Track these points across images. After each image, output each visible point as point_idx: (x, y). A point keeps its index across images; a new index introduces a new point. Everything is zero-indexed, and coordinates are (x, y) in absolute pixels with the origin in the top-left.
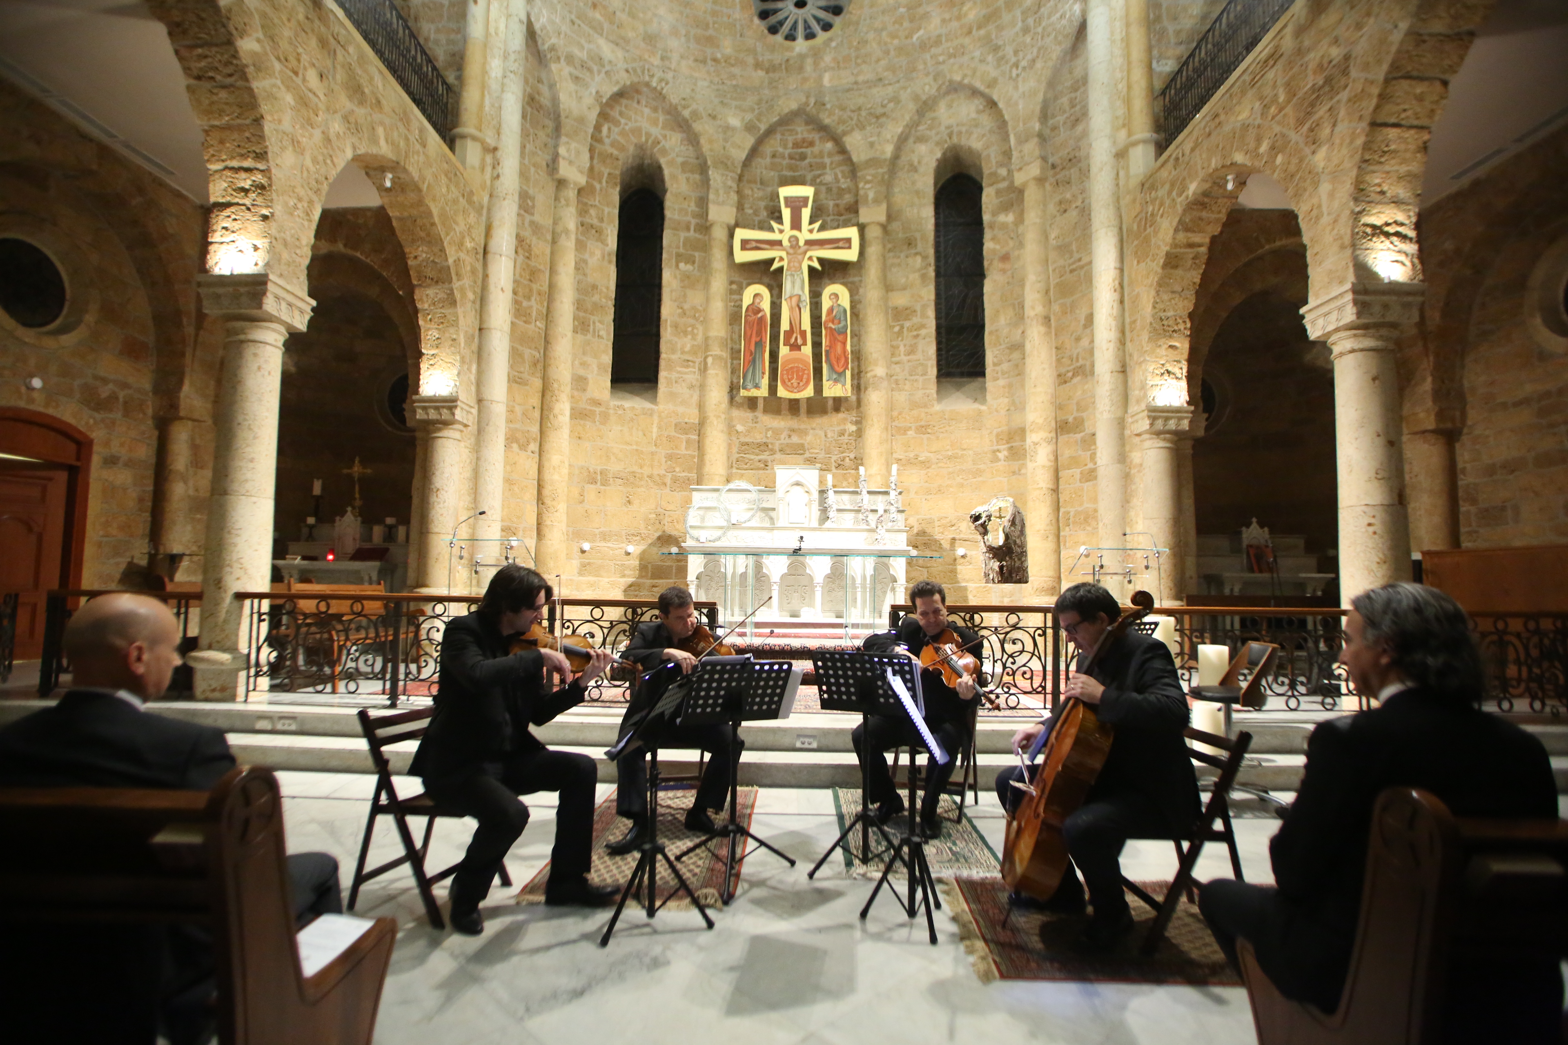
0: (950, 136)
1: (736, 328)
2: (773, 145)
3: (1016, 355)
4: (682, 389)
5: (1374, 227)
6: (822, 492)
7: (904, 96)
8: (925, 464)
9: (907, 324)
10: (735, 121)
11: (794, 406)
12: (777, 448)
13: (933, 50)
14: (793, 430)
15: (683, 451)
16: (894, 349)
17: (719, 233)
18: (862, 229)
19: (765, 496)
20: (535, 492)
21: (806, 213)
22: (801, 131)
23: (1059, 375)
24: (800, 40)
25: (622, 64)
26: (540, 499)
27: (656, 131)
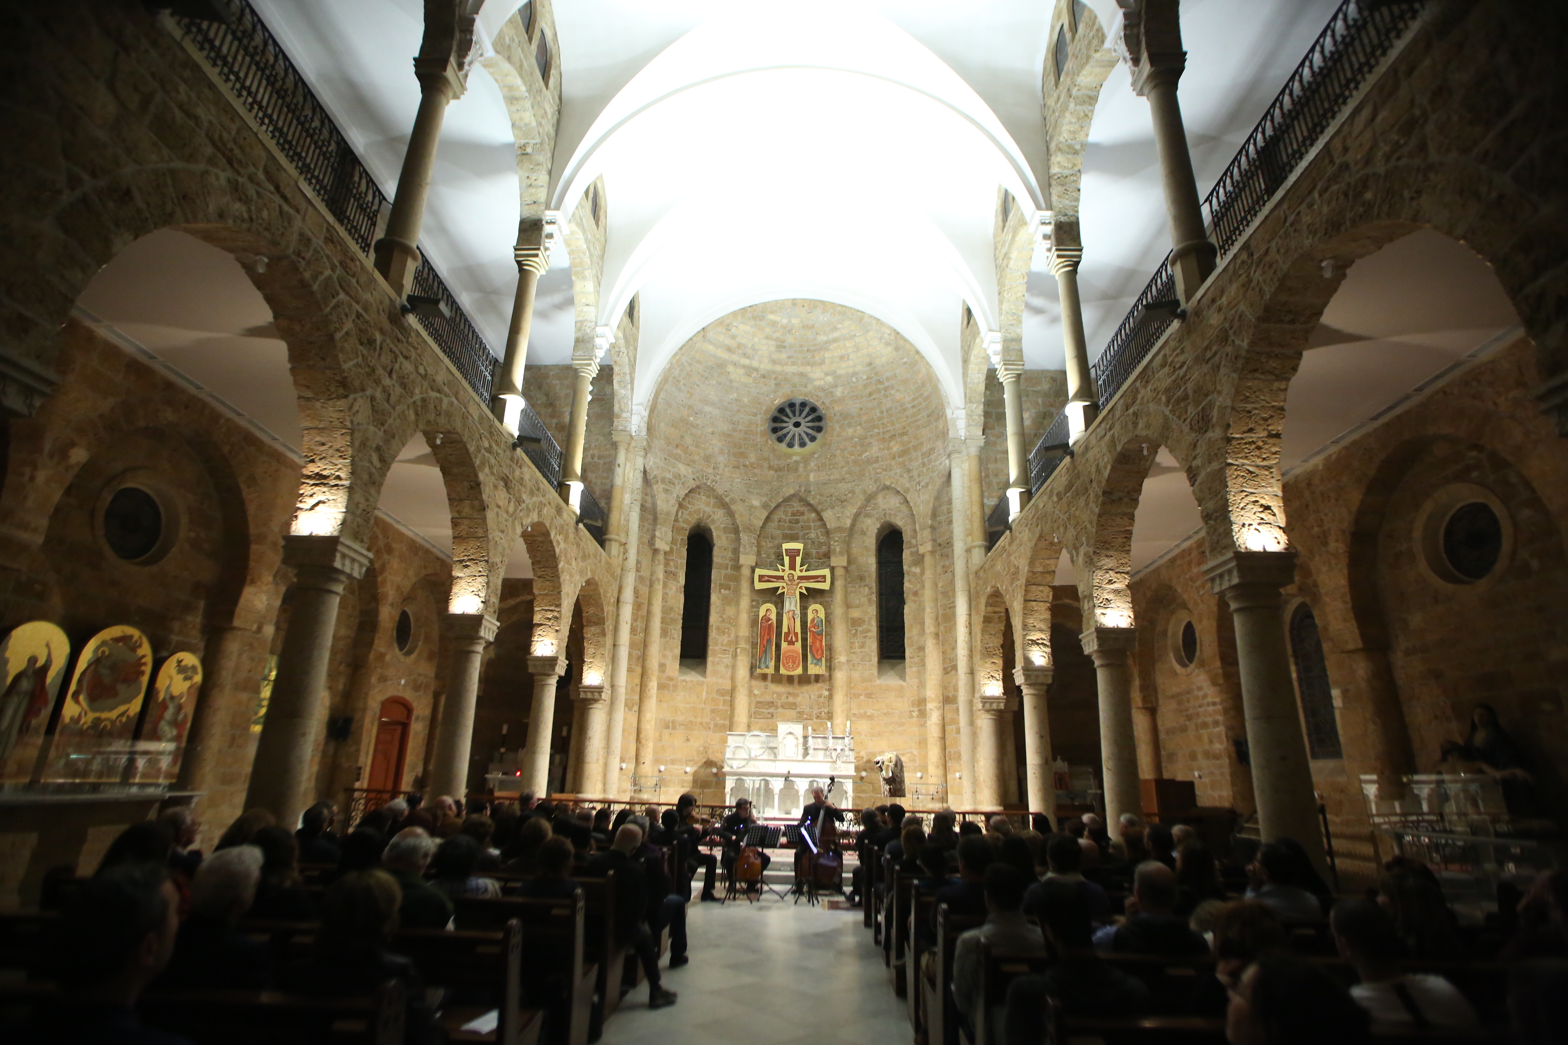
0: (885, 515)
1: (755, 630)
2: (780, 514)
3: (921, 654)
4: (721, 668)
5: (1032, 640)
6: (805, 737)
7: (857, 490)
8: (871, 718)
9: (860, 629)
10: (756, 503)
11: (790, 679)
12: (779, 705)
13: (875, 465)
14: (789, 694)
15: (721, 707)
16: (851, 645)
17: (746, 572)
18: (832, 570)
19: (771, 739)
20: (635, 735)
21: (798, 560)
22: (797, 506)
23: (944, 669)
24: (797, 447)
25: (691, 476)
26: (638, 740)
27: (708, 510)
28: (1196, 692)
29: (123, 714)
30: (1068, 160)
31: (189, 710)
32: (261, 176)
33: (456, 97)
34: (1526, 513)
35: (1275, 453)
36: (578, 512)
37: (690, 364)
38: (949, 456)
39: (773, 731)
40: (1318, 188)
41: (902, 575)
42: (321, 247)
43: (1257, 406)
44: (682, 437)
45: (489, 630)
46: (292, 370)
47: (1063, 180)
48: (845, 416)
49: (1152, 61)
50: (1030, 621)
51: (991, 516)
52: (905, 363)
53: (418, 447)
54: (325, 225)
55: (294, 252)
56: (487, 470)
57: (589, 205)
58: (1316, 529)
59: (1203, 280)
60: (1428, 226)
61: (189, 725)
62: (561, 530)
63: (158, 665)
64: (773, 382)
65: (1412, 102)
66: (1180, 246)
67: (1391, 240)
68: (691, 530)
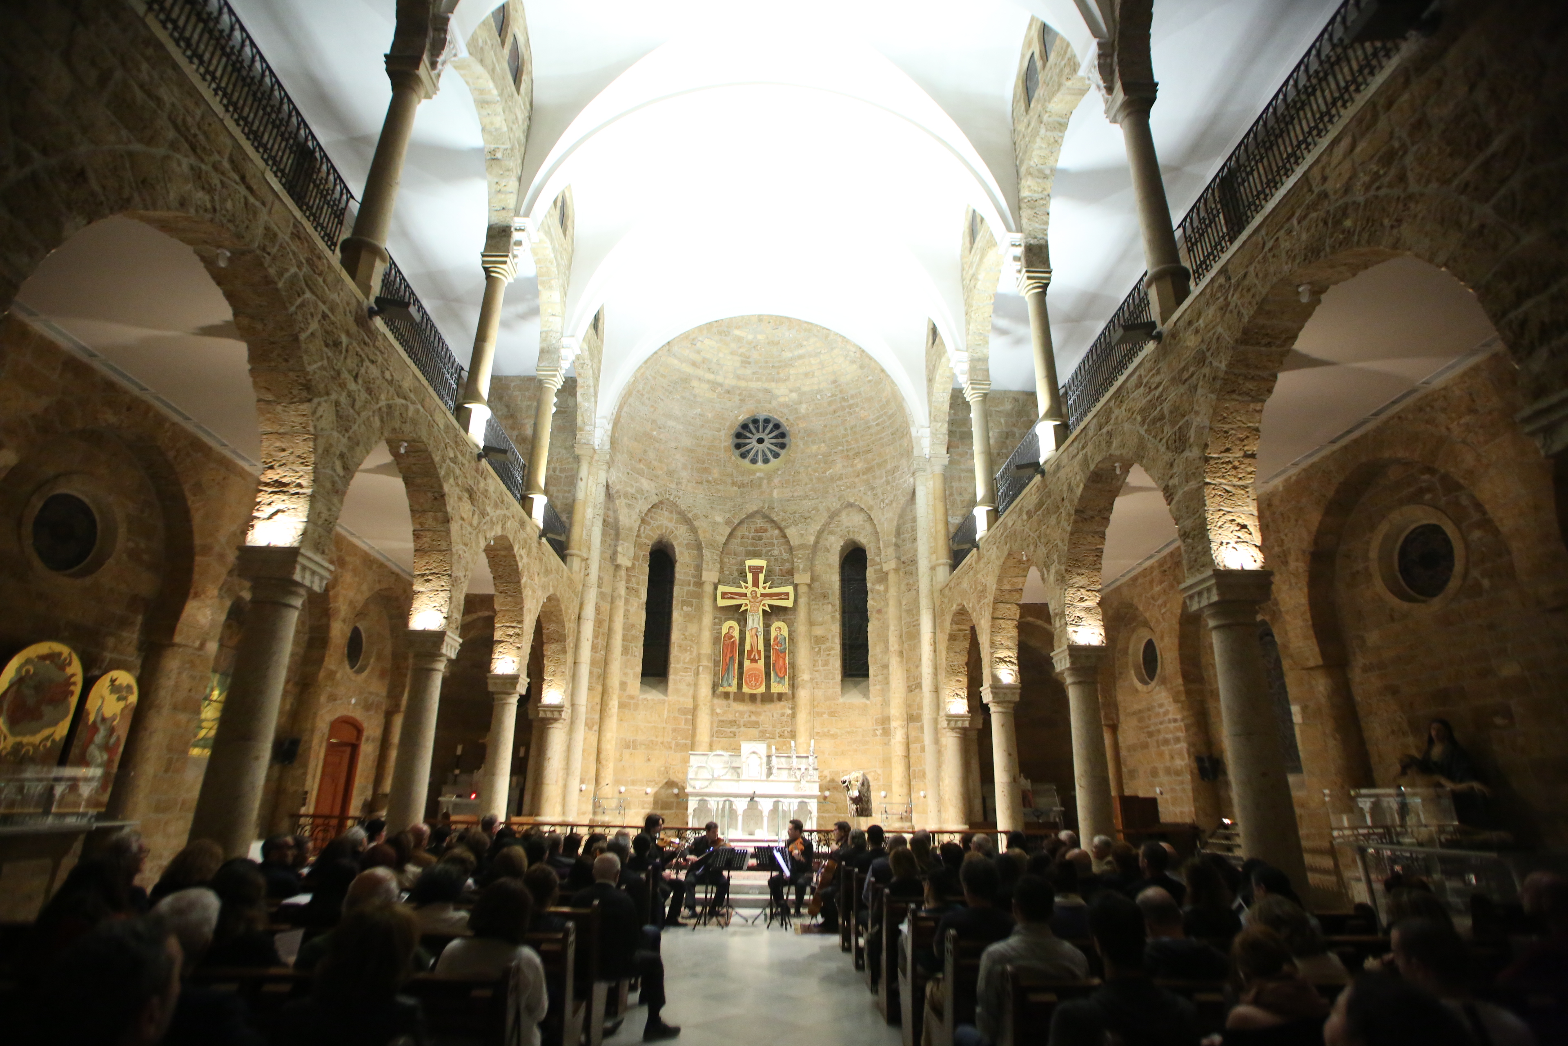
0: (848, 532)
1: (718, 647)
2: (743, 531)
3: (885, 672)
4: (683, 686)
5: (999, 658)
6: (769, 757)
7: (821, 507)
8: (834, 736)
9: (823, 647)
10: (719, 519)
11: (753, 698)
12: (742, 723)
13: (838, 482)
14: (752, 713)
15: (683, 726)
16: (815, 663)
17: (708, 588)
18: (796, 587)
19: (734, 758)
20: (595, 755)
21: (762, 577)
22: (760, 522)
23: (909, 687)
24: (760, 464)
25: (654, 491)
26: (598, 760)
27: (671, 525)
28: (1157, 710)
29: (47, 738)
30: (1038, 184)
31: (122, 732)
32: (226, 165)
33: (428, 96)
34: (1476, 534)
35: (1251, 473)
36: (541, 526)
37: (655, 378)
38: (913, 474)
39: (736, 750)
40: (1297, 215)
41: (866, 592)
42: (287, 243)
43: (1234, 426)
44: (645, 451)
45: (451, 647)
46: (251, 371)
47: (1033, 203)
48: (810, 433)
49: (1126, 89)
50: (998, 639)
51: (956, 534)
52: (870, 381)
53: (381, 455)
54: (292, 221)
55: (259, 247)
56: (451, 481)
57: (557, 214)
58: (1276, 549)
59: (1179, 303)
60: (1408, 253)
61: (121, 749)
62: (525, 544)
63: (89, 684)
64: (737, 398)
65: (1391, 134)
66: (1155, 270)
67: (1366, 267)
68: (653, 546)
